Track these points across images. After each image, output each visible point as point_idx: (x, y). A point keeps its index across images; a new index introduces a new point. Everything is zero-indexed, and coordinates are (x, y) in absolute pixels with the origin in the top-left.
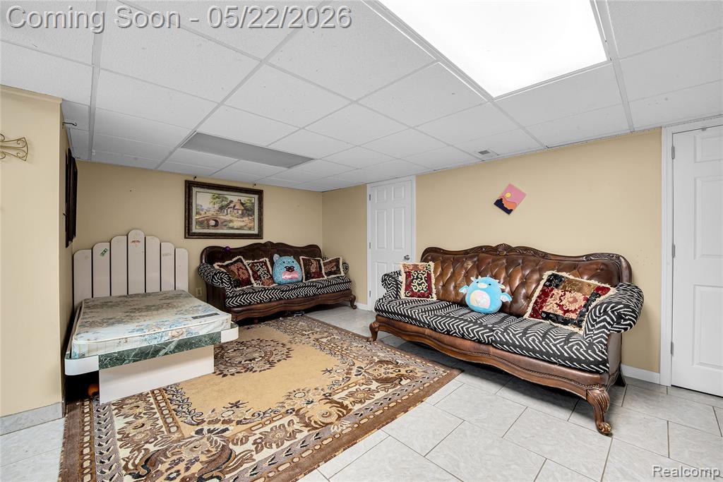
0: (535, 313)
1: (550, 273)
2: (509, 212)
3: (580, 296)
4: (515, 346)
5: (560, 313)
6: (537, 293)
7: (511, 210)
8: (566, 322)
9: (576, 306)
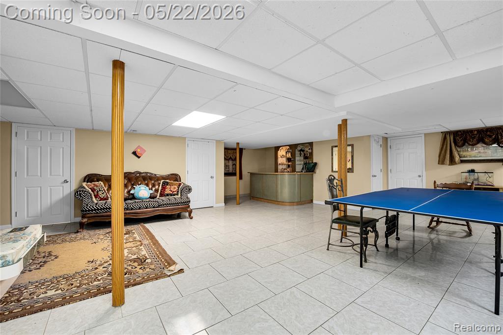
0: (161, 195)
1: (163, 181)
2: (139, 157)
3: (176, 187)
4: (168, 204)
5: (171, 193)
6: (160, 188)
7: (140, 157)
8: (174, 195)
9: (176, 190)
